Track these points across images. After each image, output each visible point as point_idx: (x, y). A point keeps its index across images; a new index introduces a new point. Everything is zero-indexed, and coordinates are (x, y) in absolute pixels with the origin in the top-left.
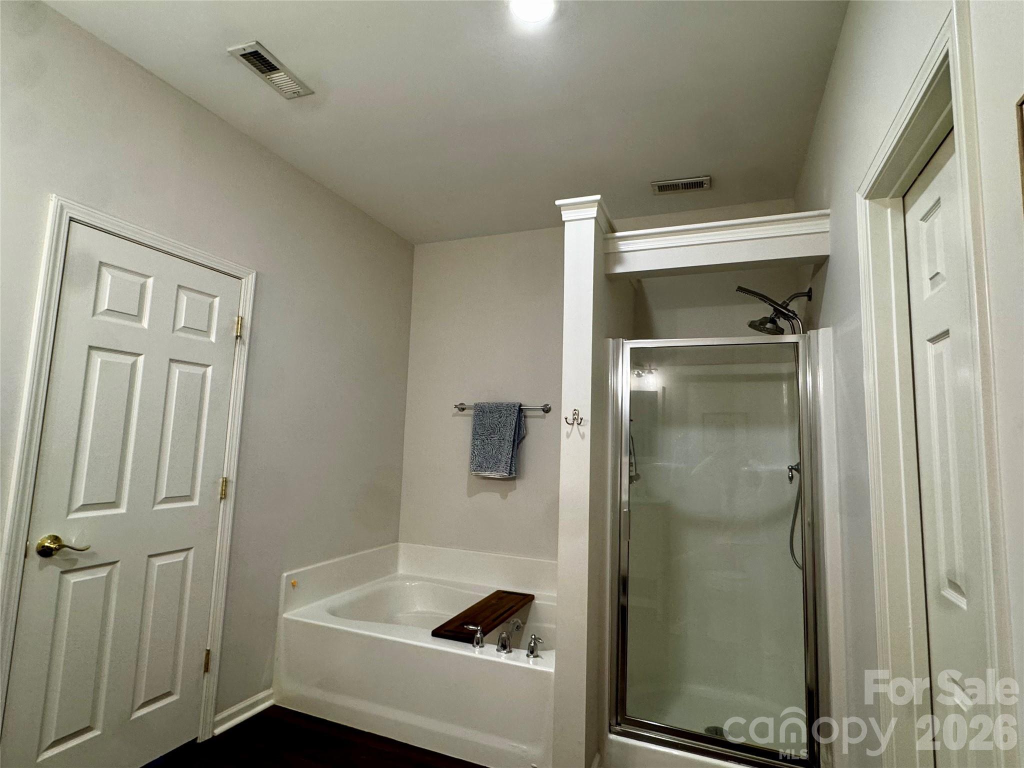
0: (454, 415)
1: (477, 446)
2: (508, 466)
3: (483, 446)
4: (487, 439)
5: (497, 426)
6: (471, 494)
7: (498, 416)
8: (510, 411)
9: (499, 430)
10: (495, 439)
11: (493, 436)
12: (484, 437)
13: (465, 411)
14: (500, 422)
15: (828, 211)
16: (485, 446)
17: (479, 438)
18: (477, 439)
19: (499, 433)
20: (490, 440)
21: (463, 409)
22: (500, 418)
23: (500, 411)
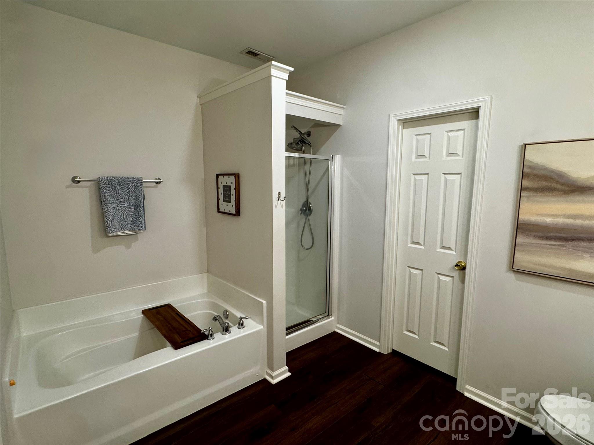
0: (67, 187)
1: (111, 213)
2: (143, 225)
3: (115, 212)
4: (118, 207)
5: (125, 196)
6: (96, 250)
7: (126, 188)
8: (137, 184)
9: (129, 199)
10: (125, 205)
11: (123, 204)
12: (114, 205)
13: (80, 183)
14: (128, 193)
15: (345, 107)
16: (117, 212)
17: (111, 206)
18: (109, 207)
19: (128, 201)
20: (121, 206)
21: (78, 182)
22: (129, 189)
23: (128, 184)
